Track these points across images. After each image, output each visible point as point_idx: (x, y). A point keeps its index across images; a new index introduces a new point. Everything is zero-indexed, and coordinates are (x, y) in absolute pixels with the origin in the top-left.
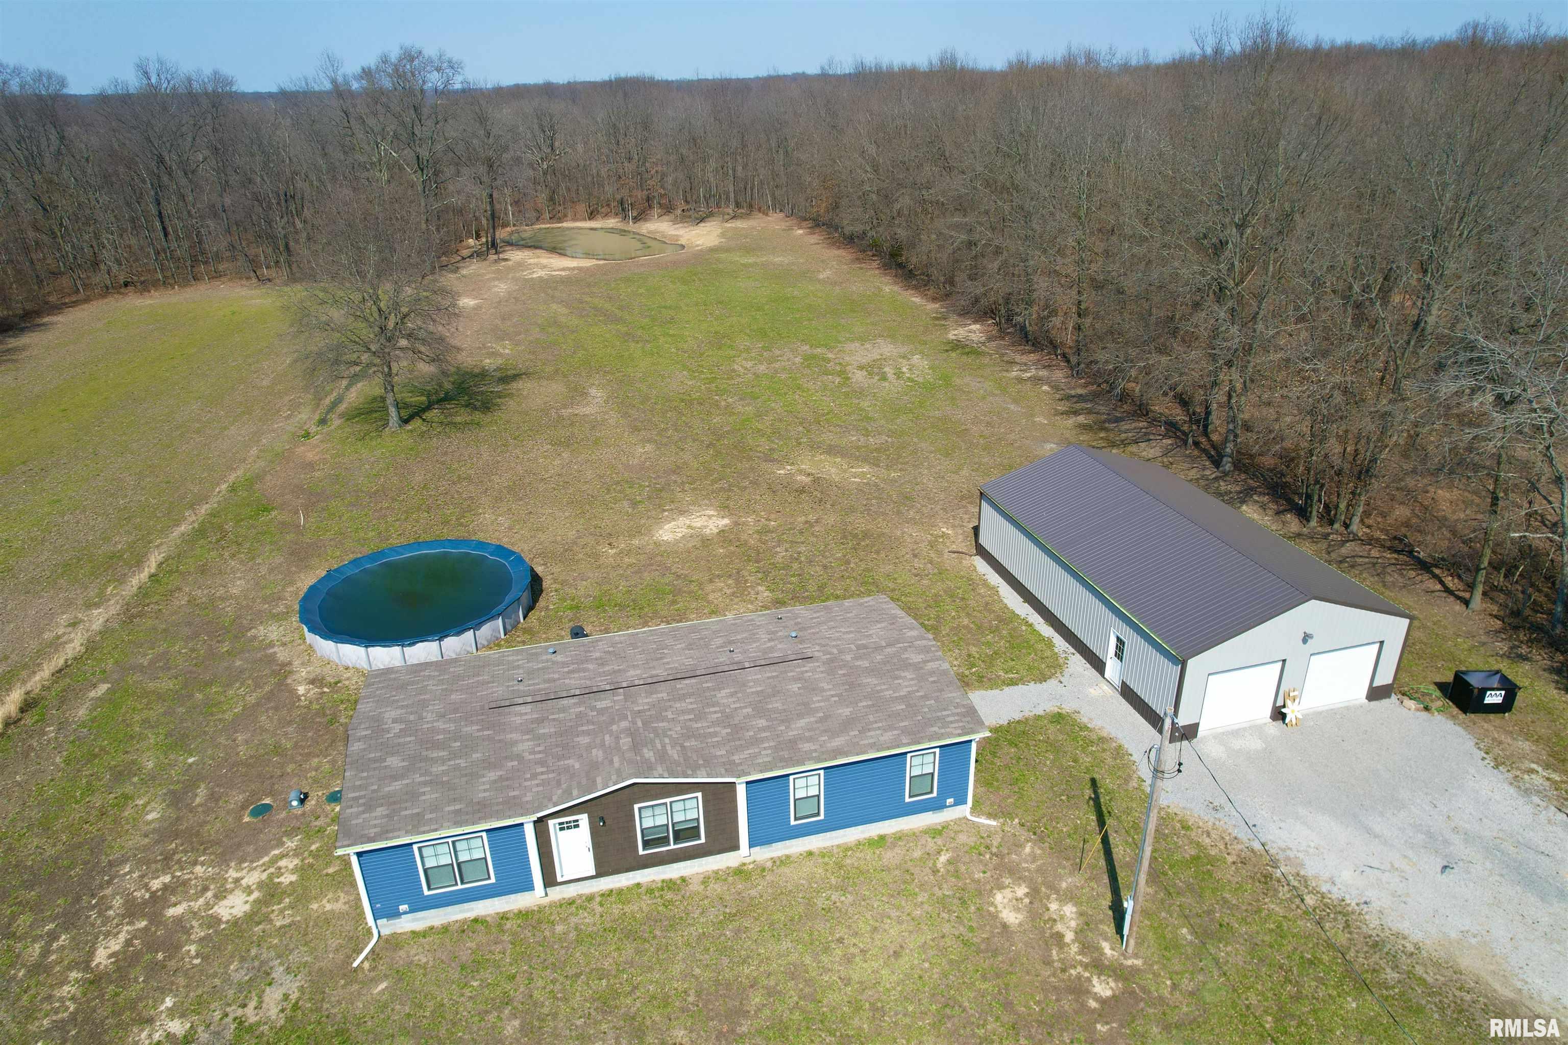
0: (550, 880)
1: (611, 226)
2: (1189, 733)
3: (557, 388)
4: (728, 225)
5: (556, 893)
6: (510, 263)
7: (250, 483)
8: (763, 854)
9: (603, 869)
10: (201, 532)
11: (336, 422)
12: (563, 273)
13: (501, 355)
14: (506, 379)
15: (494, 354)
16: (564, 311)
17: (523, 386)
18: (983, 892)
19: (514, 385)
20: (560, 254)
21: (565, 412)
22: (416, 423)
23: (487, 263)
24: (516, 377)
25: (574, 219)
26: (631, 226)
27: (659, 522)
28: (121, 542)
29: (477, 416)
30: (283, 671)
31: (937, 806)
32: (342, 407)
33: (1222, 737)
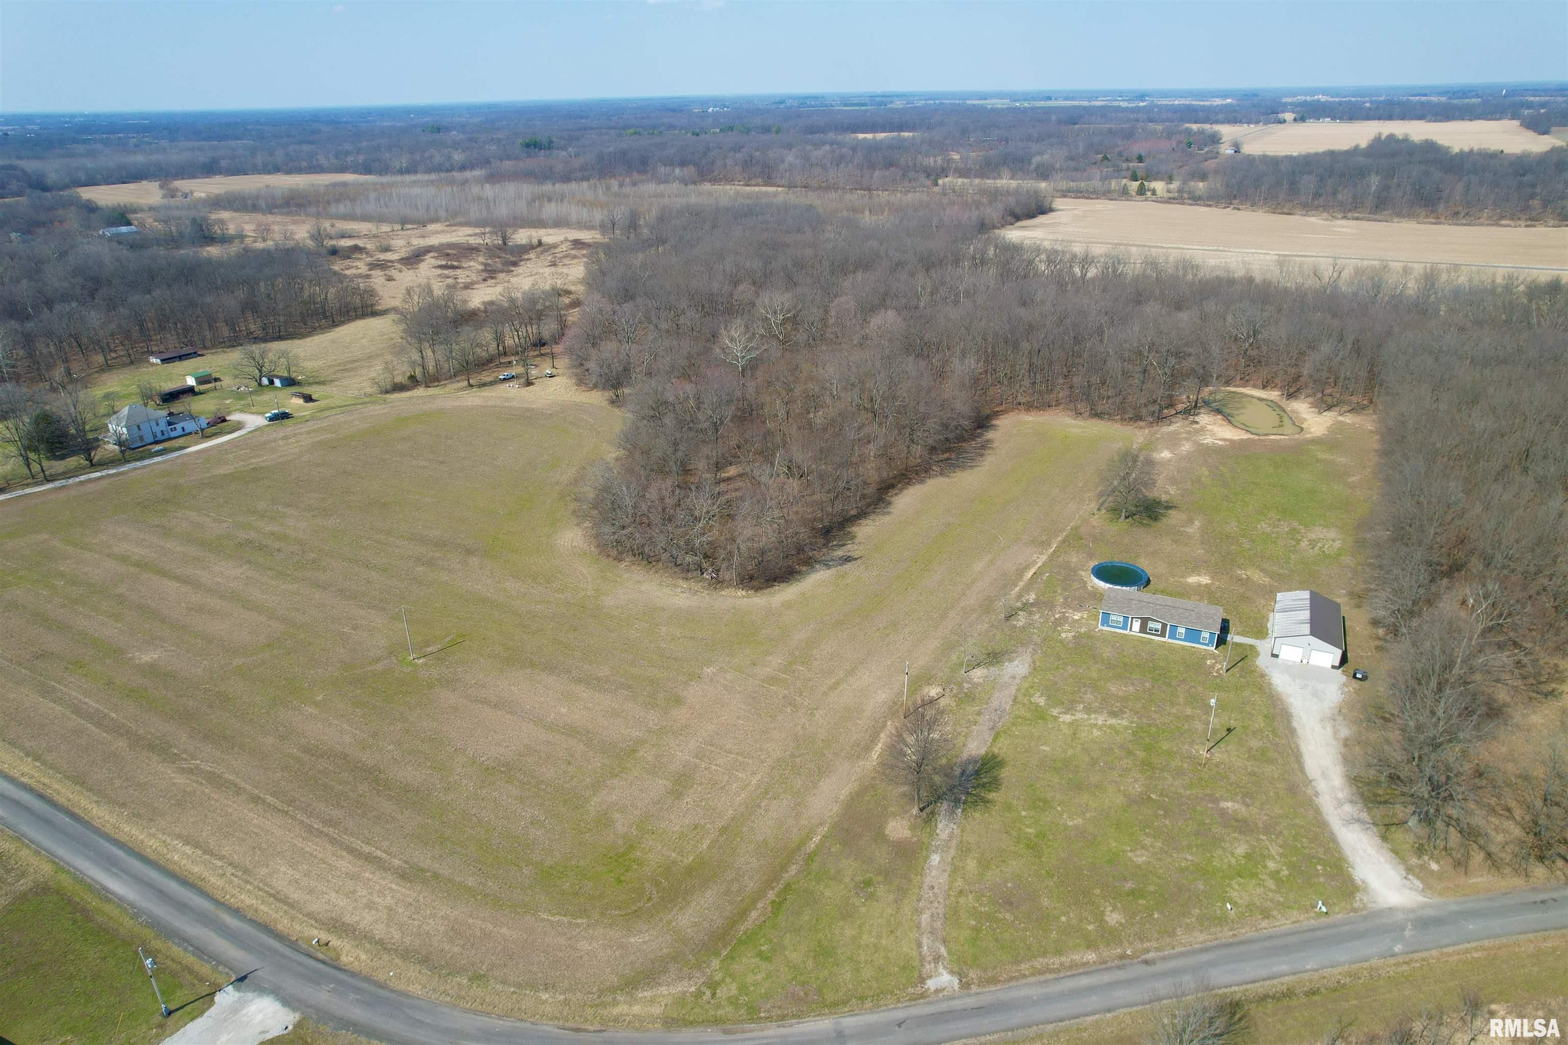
0: (1131, 630)
1: (1272, 398)
2: (1276, 656)
3: (1184, 516)
4: (1341, 418)
5: (1131, 633)
6: (1197, 426)
7: (1076, 528)
8: (1170, 641)
9: (1140, 632)
10: (1064, 541)
11: (1103, 511)
12: (1220, 443)
13: (1169, 494)
14: (1168, 508)
15: (1167, 493)
16: (1207, 473)
17: (1172, 512)
18: (1207, 659)
19: (1170, 512)
20: (1230, 421)
21: (1182, 529)
22: (1130, 519)
23: (1187, 422)
24: (1171, 508)
25: (1255, 386)
26: (1284, 403)
27: (1191, 576)
28: (1044, 538)
29: (1151, 522)
30: (1085, 583)
31: (1207, 645)
32: (1106, 505)
33: (1283, 660)
